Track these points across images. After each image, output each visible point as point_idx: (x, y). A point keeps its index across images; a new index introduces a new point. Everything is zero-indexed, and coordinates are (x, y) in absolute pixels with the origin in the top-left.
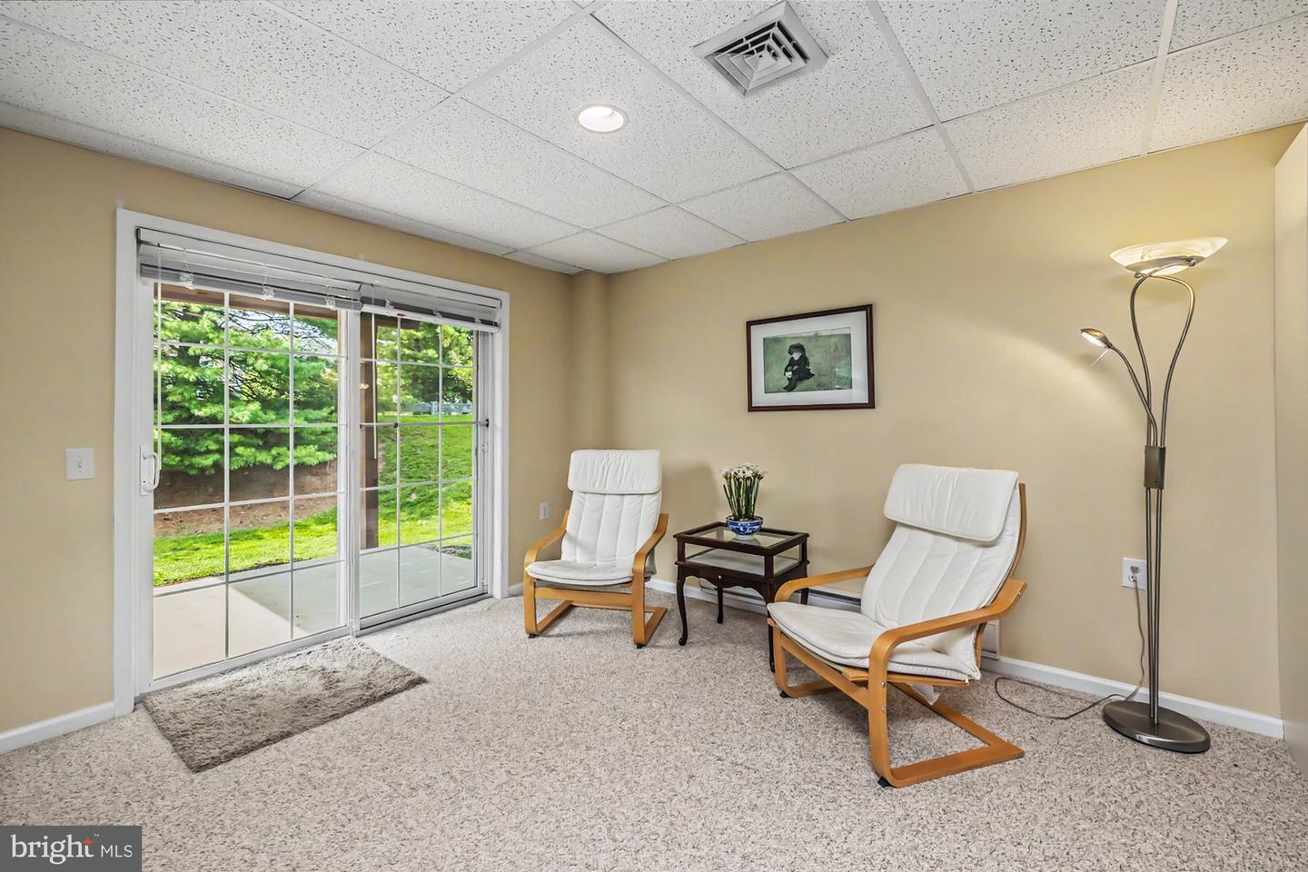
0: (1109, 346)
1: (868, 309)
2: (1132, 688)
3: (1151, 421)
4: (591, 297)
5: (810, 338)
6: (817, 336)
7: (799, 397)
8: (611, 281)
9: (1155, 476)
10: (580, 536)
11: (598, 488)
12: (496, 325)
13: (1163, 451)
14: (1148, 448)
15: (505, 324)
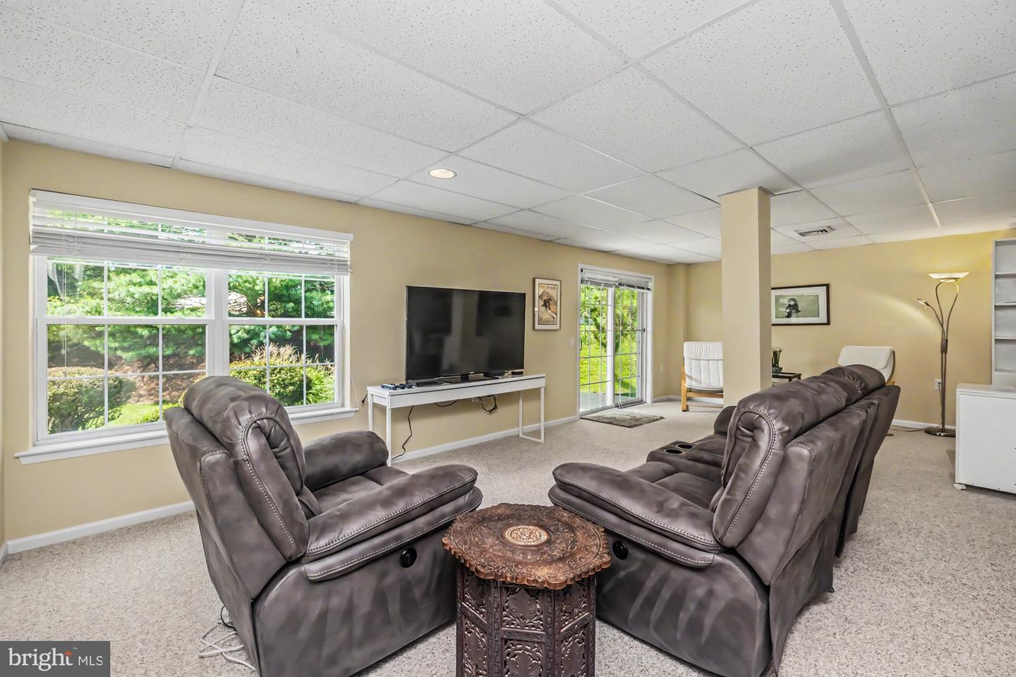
0: (928, 305)
1: (827, 286)
2: (938, 425)
3: (943, 331)
4: (681, 275)
5: (798, 296)
6: (802, 296)
7: (793, 320)
8: (689, 266)
9: (944, 349)
10: (693, 376)
11: (698, 357)
12: (649, 289)
13: (947, 340)
14: (942, 339)
15: (653, 289)
